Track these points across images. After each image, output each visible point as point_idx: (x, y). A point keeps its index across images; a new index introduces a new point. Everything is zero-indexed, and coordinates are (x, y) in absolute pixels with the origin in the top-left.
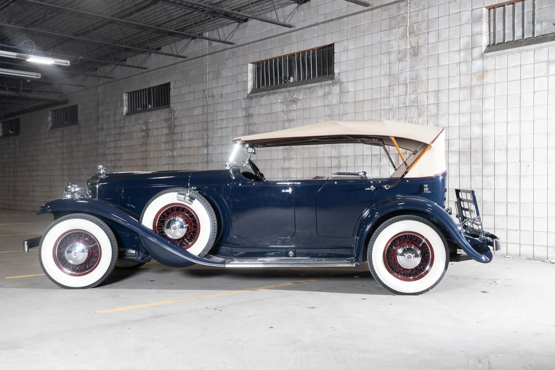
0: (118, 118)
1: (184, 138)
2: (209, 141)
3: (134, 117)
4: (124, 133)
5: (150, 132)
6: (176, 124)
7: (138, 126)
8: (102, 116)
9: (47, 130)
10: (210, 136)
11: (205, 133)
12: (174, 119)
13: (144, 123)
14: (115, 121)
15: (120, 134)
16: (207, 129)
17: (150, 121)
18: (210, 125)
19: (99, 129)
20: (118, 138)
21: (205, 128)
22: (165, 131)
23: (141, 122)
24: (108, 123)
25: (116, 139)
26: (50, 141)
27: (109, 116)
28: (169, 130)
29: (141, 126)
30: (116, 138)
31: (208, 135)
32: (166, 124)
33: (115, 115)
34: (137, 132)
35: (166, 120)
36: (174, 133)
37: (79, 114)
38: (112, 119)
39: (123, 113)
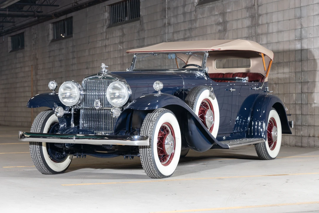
0: (188, 9)
1: (270, 31)
2: (303, 32)
3: (208, 6)
4: (196, 28)
5: (228, 26)
6: (260, 12)
7: (213, 18)
8: (169, 8)
9: (104, 30)
10: (305, 25)
11: (297, 22)
12: (258, 6)
13: (220, 14)
14: (184, 14)
15: (190, 29)
16: (300, 18)
17: (228, 10)
18: (304, 12)
19: (165, 24)
20: (188, 34)
21: (298, 15)
22: (247, 22)
23: (217, 13)
24: (176, 16)
25: (186, 36)
26: (107, 42)
27: (177, 7)
28: (252, 21)
29: (216, 17)
30: (185, 34)
31: (301, 25)
32: (248, 13)
33: (184, 6)
34: (211, 25)
35: (248, 8)
36: (259, 25)
37: (141, 8)
38: (181, 11)
39: (193, 3)
